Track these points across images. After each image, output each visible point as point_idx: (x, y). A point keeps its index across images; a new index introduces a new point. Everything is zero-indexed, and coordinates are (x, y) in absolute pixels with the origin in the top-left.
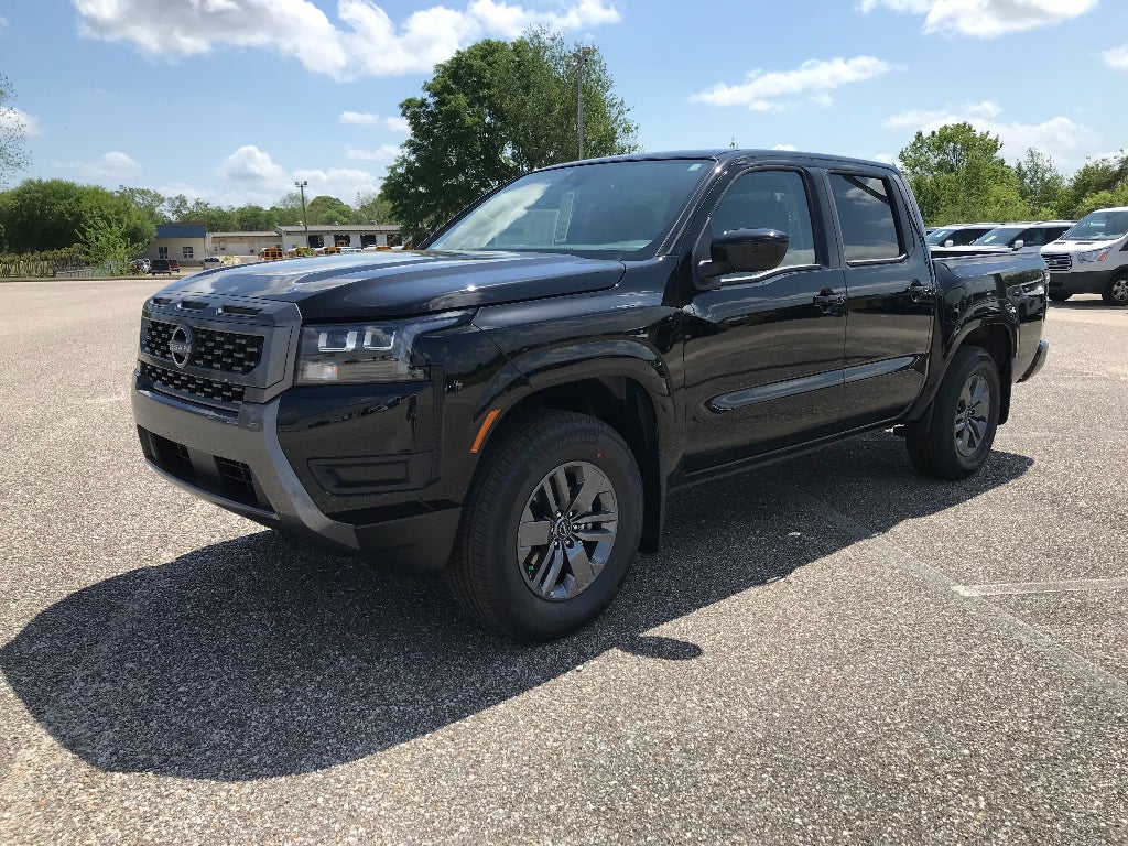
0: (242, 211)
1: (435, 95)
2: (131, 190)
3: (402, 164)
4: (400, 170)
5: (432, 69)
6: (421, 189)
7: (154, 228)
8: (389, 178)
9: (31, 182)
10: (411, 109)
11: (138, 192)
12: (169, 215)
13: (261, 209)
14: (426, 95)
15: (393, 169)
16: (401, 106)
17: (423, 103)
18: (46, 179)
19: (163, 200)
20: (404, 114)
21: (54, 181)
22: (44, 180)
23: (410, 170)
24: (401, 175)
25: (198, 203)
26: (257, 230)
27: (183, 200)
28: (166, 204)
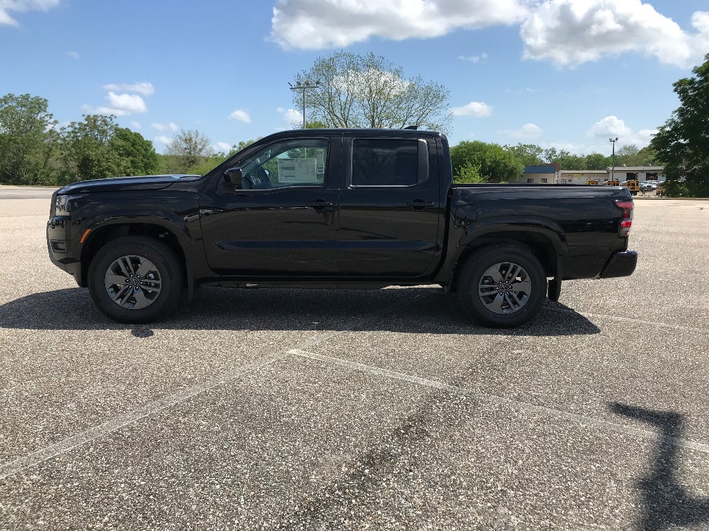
0: (589, 157)
1: (702, 76)
2: (525, 145)
3: (670, 125)
4: (668, 129)
5: (704, 58)
6: (682, 141)
7: (523, 167)
8: (659, 134)
9: (464, 143)
10: (682, 87)
11: (528, 146)
12: (544, 159)
13: (602, 156)
14: (695, 76)
15: (662, 128)
16: (675, 85)
17: (692, 82)
18: (471, 141)
19: (541, 151)
20: (675, 90)
21: (475, 142)
22: (470, 141)
23: (675, 129)
24: (668, 132)
25: (562, 153)
26: (598, 169)
27: (554, 151)
28: (544, 153)
